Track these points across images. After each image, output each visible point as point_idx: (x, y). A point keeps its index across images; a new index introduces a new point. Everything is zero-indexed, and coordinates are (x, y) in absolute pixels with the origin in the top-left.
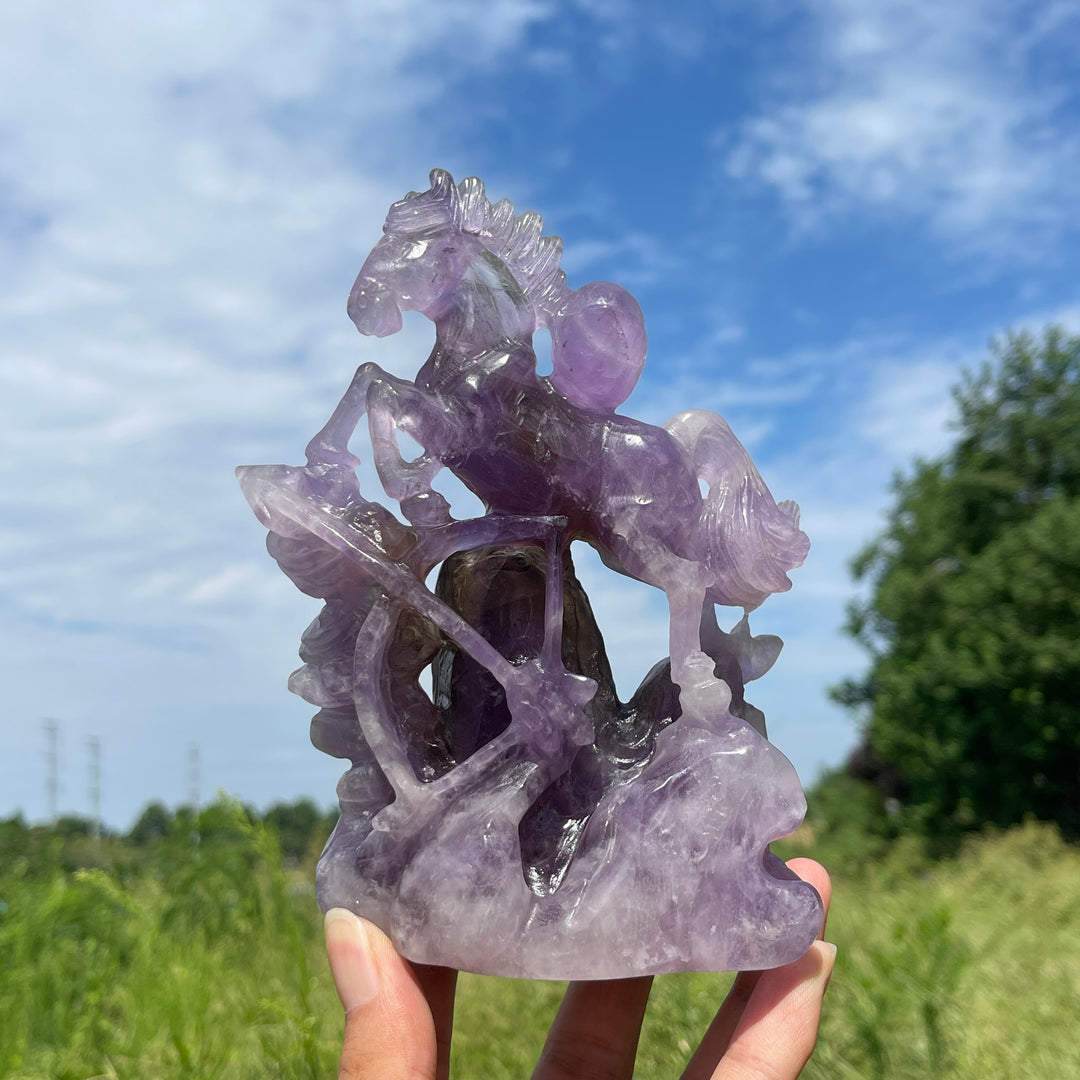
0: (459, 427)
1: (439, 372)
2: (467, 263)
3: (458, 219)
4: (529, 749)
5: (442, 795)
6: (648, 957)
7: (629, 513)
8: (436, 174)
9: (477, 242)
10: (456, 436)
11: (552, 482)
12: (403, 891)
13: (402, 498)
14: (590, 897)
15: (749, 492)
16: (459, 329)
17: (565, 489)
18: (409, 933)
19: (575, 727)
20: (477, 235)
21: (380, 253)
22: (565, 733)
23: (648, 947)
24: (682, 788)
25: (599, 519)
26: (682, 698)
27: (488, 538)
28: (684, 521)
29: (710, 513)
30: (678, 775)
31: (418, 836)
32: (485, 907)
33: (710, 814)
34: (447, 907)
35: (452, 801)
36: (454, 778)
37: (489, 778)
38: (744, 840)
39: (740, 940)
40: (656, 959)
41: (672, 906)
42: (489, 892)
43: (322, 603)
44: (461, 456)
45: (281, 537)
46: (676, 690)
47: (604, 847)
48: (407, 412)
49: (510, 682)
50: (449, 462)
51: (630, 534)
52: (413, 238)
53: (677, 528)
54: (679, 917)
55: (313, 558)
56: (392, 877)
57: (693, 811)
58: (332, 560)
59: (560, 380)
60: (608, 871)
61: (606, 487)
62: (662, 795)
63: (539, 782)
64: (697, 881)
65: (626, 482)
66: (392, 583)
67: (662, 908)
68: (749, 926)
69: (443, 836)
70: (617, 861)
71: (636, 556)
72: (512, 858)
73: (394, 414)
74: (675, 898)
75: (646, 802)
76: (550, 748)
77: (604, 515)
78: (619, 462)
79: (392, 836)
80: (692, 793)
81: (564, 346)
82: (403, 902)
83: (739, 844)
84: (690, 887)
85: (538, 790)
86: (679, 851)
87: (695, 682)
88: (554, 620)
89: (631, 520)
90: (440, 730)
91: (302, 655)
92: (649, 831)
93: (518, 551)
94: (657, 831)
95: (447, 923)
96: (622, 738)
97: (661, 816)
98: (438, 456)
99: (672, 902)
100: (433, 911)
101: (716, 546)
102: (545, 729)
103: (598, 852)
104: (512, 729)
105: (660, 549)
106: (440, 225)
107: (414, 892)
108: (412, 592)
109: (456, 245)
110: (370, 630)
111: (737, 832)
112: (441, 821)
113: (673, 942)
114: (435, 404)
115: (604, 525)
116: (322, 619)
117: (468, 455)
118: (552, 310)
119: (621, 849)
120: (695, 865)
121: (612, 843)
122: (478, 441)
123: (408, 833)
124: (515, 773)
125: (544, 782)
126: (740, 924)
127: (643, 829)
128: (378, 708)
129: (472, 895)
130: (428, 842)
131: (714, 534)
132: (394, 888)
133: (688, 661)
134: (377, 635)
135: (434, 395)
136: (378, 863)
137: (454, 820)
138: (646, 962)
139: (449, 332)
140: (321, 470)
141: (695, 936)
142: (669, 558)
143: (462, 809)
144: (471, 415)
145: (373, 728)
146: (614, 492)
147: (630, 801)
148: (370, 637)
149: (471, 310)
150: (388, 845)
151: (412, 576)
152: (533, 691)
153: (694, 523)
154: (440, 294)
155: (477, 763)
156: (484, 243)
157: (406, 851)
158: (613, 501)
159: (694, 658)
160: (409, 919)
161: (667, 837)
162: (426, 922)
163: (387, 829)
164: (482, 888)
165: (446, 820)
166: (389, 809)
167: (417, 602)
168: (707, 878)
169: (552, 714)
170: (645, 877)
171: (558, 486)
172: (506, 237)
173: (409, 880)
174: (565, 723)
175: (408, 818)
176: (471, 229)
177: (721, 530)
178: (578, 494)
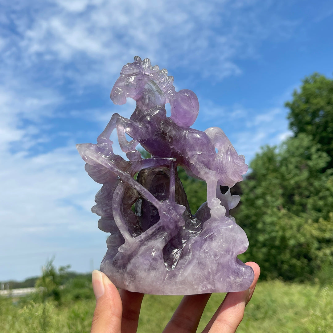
0: (144, 131)
1: (138, 116)
2: (146, 83)
3: (143, 71)
4: (165, 227)
5: (139, 241)
6: (202, 288)
7: (195, 157)
8: (136, 57)
9: (149, 77)
10: (143, 134)
11: (172, 147)
12: (128, 270)
13: (127, 152)
14: (184, 270)
15: (230, 151)
16: (143, 103)
17: (175, 150)
18: (130, 283)
19: (179, 220)
20: (148, 75)
21: (120, 80)
22: (176, 222)
23: (202, 285)
24: (211, 238)
25: (185, 159)
26: (211, 212)
27: (152, 164)
28: (211, 159)
29: (218, 157)
30: (210, 234)
31: (132, 253)
32: (153, 273)
33: (220, 245)
34: (142, 274)
35: (142, 243)
36: (143, 236)
37: (153, 236)
38: (230, 253)
39: (230, 282)
40: (204, 288)
41: (209, 273)
42: (154, 269)
43: (102, 185)
44: (144, 140)
45: (90, 165)
46: (209, 209)
47: (188, 256)
48: (128, 127)
49: (159, 207)
50: (141, 142)
51: (195, 163)
52: (130, 76)
53: (209, 161)
54: (211, 276)
55: (99, 171)
56: (124, 266)
57: (215, 245)
58: (105, 172)
59: (174, 118)
60: (190, 262)
61: (188, 149)
62: (206, 240)
63: (168, 237)
64: (216, 265)
65: (194, 147)
66: (124, 177)
67: (206, 273)
68: (232, 278)
69: (140, 253)
70: (192, 260)
71: (197, 169)
72: (161, 259)
73: (124, 127)
74: (210, 270)
75: (201, 242)
76: (172, 226)
77: (187, 157)
78: (191, 141)
79: (124, 254)
80: (214, 239)
81: (175, 108)
82: (128, 273)
83: (229, 254)
84: (214, 267)
85: (168, 239)
86: (211, 256)
87: (215, 206)
88: (173, 188)
89: (195, 159)
90: (138, 222)
91: (96, 201)
92: (202, 250)
93: (161, 169)
94: (204, 250)
95: (141, 278)
96: (193, 225)
97: (205, 246)
98: (137, 140)
99: (209, 272)
100: (137, 275)
101: (220, 167)
102: (170, 221)
103: (187, 257)
104: (160, 221)
105: (204, 167)
106: (138, 72)
107: (131, 270)
108: (130, 180)
109: (142, 78)
110: (118, 192)
111: (228, 251)
112: (139, 249)
113: (210, 283)
114: (137, 124)
115: (187, 160)
116: (102, 190)
117: (146, 139)
118: (171, 98)
119: (193, 256)
120: (216, 260)
121: (191, 254)
122: (149, 135)
123: (129, 253)
124: (161, 234)
125: (170, 237)
126: (229, 278)
127: (200, 250)
128: (120, 215)
129: (149, 270)
130: (135, 255)
131: (220, 163)
132: (124, 270)
133: (213, 200)
134: (119, 193)
135: (136, 122)
136: (120, 262)
137: (143, 248)
138: (202, 289)
139: (140, 104)
140: (102, 145)
141: (216, 282)
142: (207, 170)
143: (145, 245)
144: (147, 127)
145: (118, 221)
146: (190, 150)
147: (196, 242)
148: (117, 194)
149: (147, 97)
150: (123, 256)
151: (130, 175)
152: (167, 210)
153: (214, 160)
154: (138, 92)
155: (150, 231)
156: (150, 78)
157: (129, 258)
158: (189, 153)
159: (214, 199)
160: (130, 278)
161: (207, 252)
162: (135, 279)
163: (123, 251)
164: (152, 268)
165: (140, 248)
166: (123, 245)
167: (131, 183)
168: (219, 264)
169: (172, 216)
170: (201, 264)
171: (173, 149)
172: (157, 76)
173: (129, 267)
174: (176, 219)
175: (129, 248)
176: (146, 73)
177: (222, 162)
178: (179, 151)
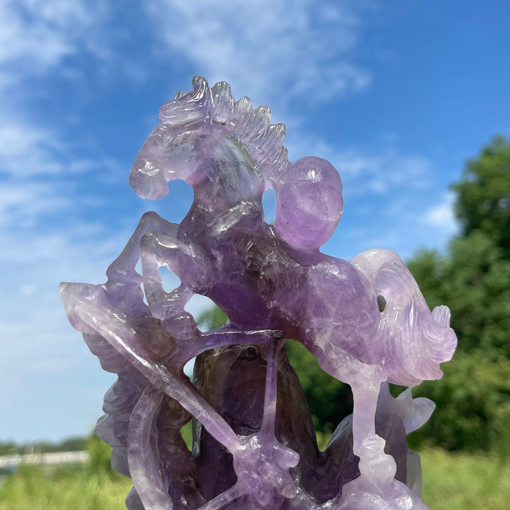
0: (204, 268)
1: (195, 226)
2: (216, 144)
3: (210, 114)
4: (250, 499)
7: (326, 331)
8: (196, 79)
9: (224, 129)
10: (202, 274)
11: (271, 306)
13: (163, 319)
15: (414, 310)
16: (209, 192)
17: (280, 311)
19: (282, 488)
20: (224, 124)
22: (275, 490)
25: (304, 333)
28: (365, 337)
29: (385, 325)
43: (117, 377)
44: (207, 288)
46: (357, 459)
48: (168, 257)
51: (326, 346)
53: (360, 342)
59: (279, 229)
61: (310, 311)
65: (324, 307)
66: (154, 379)
71: (330, 363)
73: (159, 258)
77: (308, 331)
78: (319, 292)
81: (283, 206)
87: (370, 459)
88: (271, 407)
89: (327, 336)
91: (104, 409)
93: (249, 346)
98: (190, 287)
101: (388, 352)
102: (259, 493)
104: (237, 486)
105: (348, 357)
106: (197, 120)
109: (208, 133)
110: (139, 412)
114: (187, 251)
115: (308, 338)
116: (115, 388)
117: (211, 287)
118: (276, 179)
122: (217, 277)
128: (146, 464)
131: (387, 343)
133: (366, 443)
134: (144, 416)
135: (188, 243)
139: (202, 195)
140: (115, 287)
142: (355, 364)
144: (213, 259)
145: (141, 481)
146: (317, 314)
148: (139, 418)
152: (252, 463)
154: (195, 170)
156: (229, 129)
158: (315, 321)
159: (370, 440)
169: (266, 478)
171: (276, 309)
172: (244, 125)
174: (275, 485)
176: (220, 119)
177: (393, 339)
178: (290, 314)
